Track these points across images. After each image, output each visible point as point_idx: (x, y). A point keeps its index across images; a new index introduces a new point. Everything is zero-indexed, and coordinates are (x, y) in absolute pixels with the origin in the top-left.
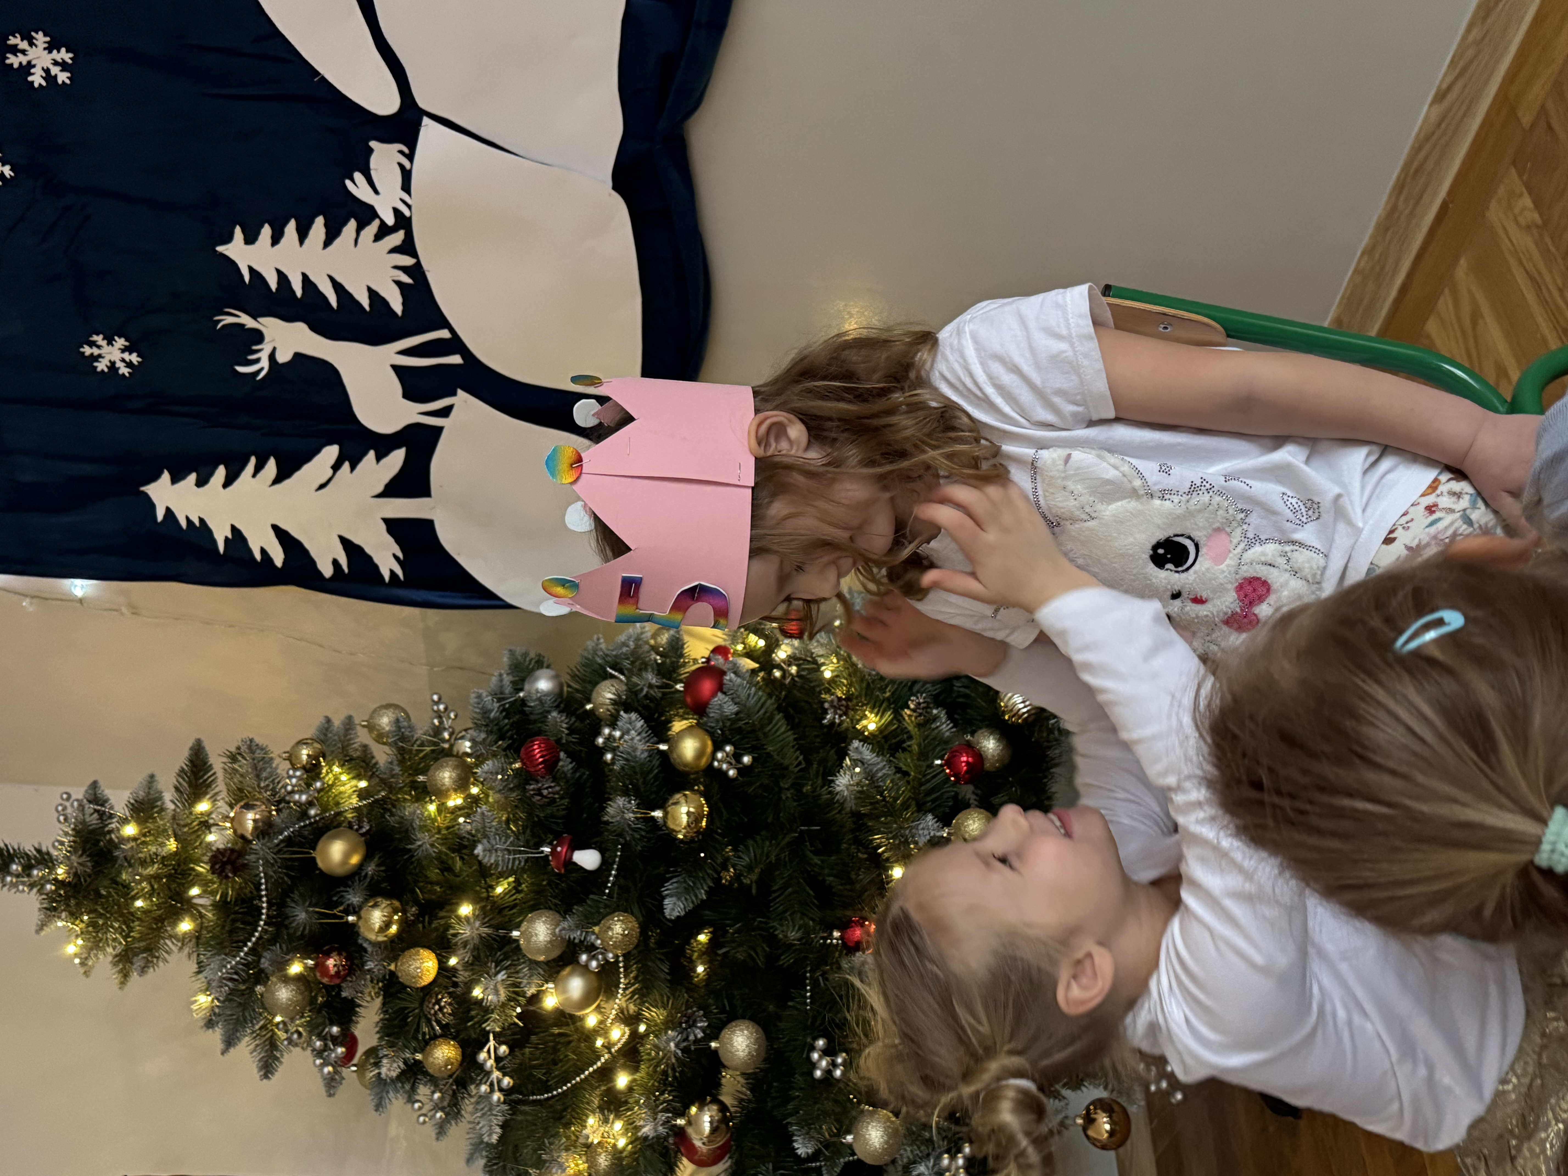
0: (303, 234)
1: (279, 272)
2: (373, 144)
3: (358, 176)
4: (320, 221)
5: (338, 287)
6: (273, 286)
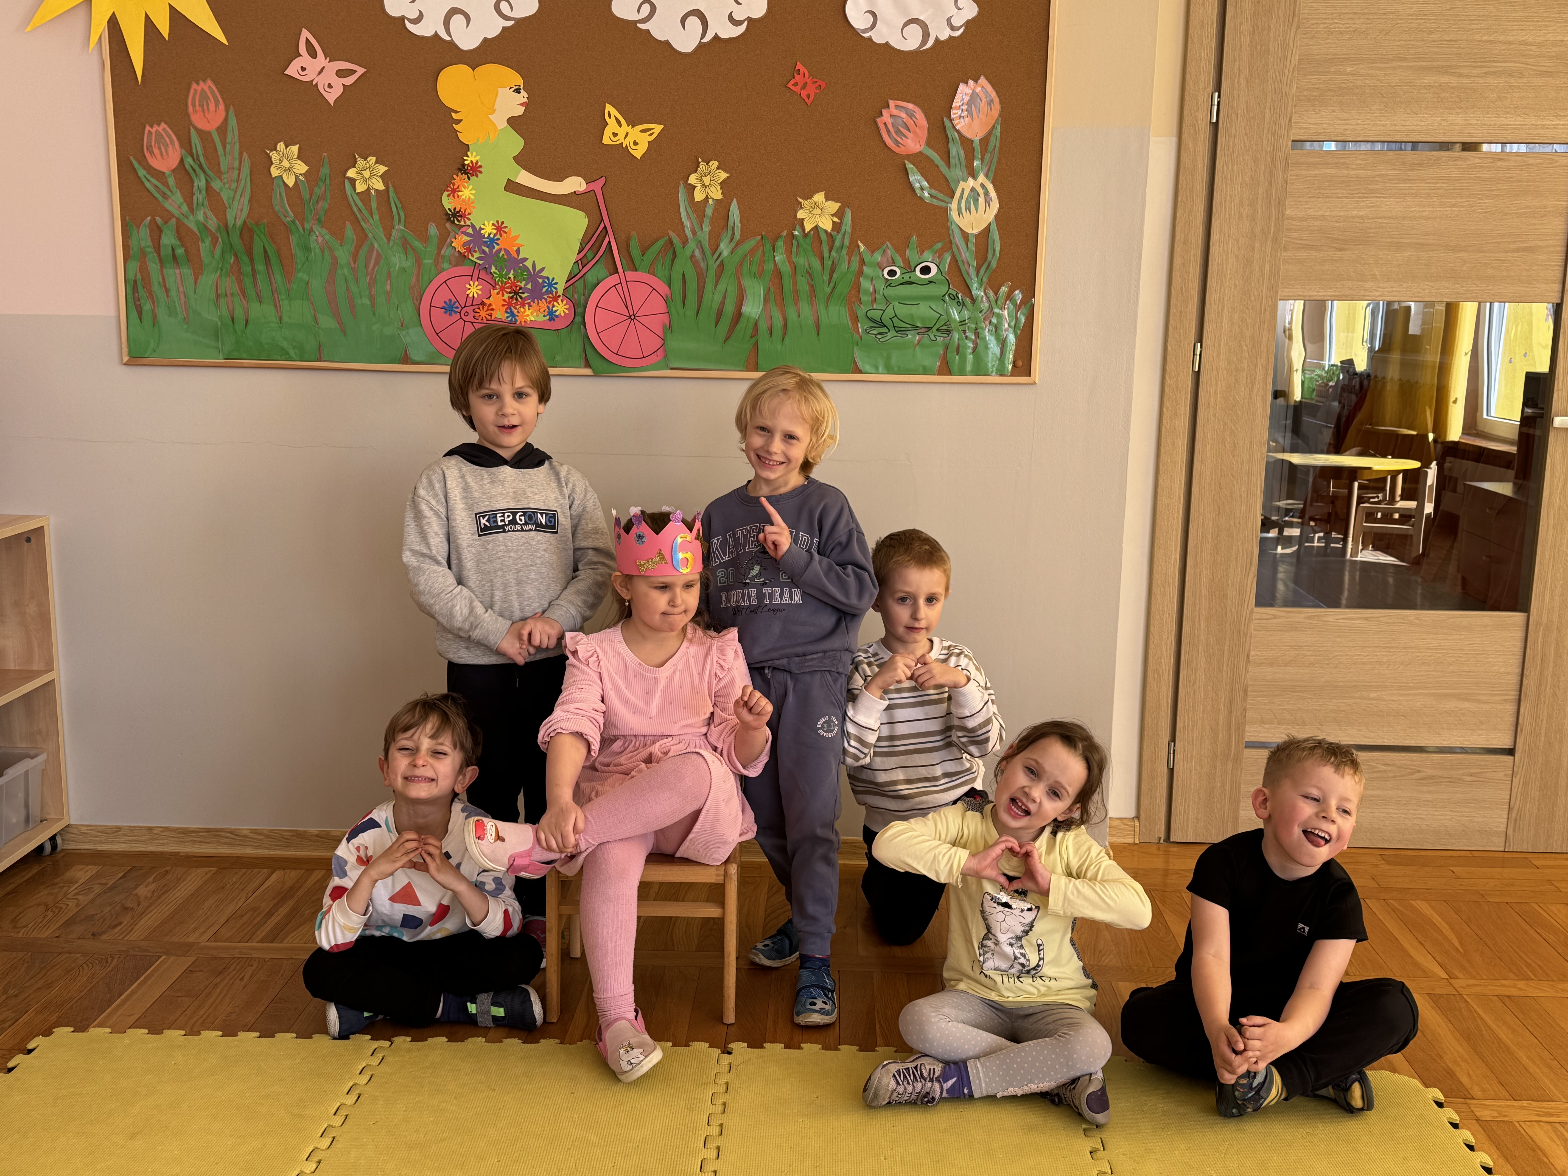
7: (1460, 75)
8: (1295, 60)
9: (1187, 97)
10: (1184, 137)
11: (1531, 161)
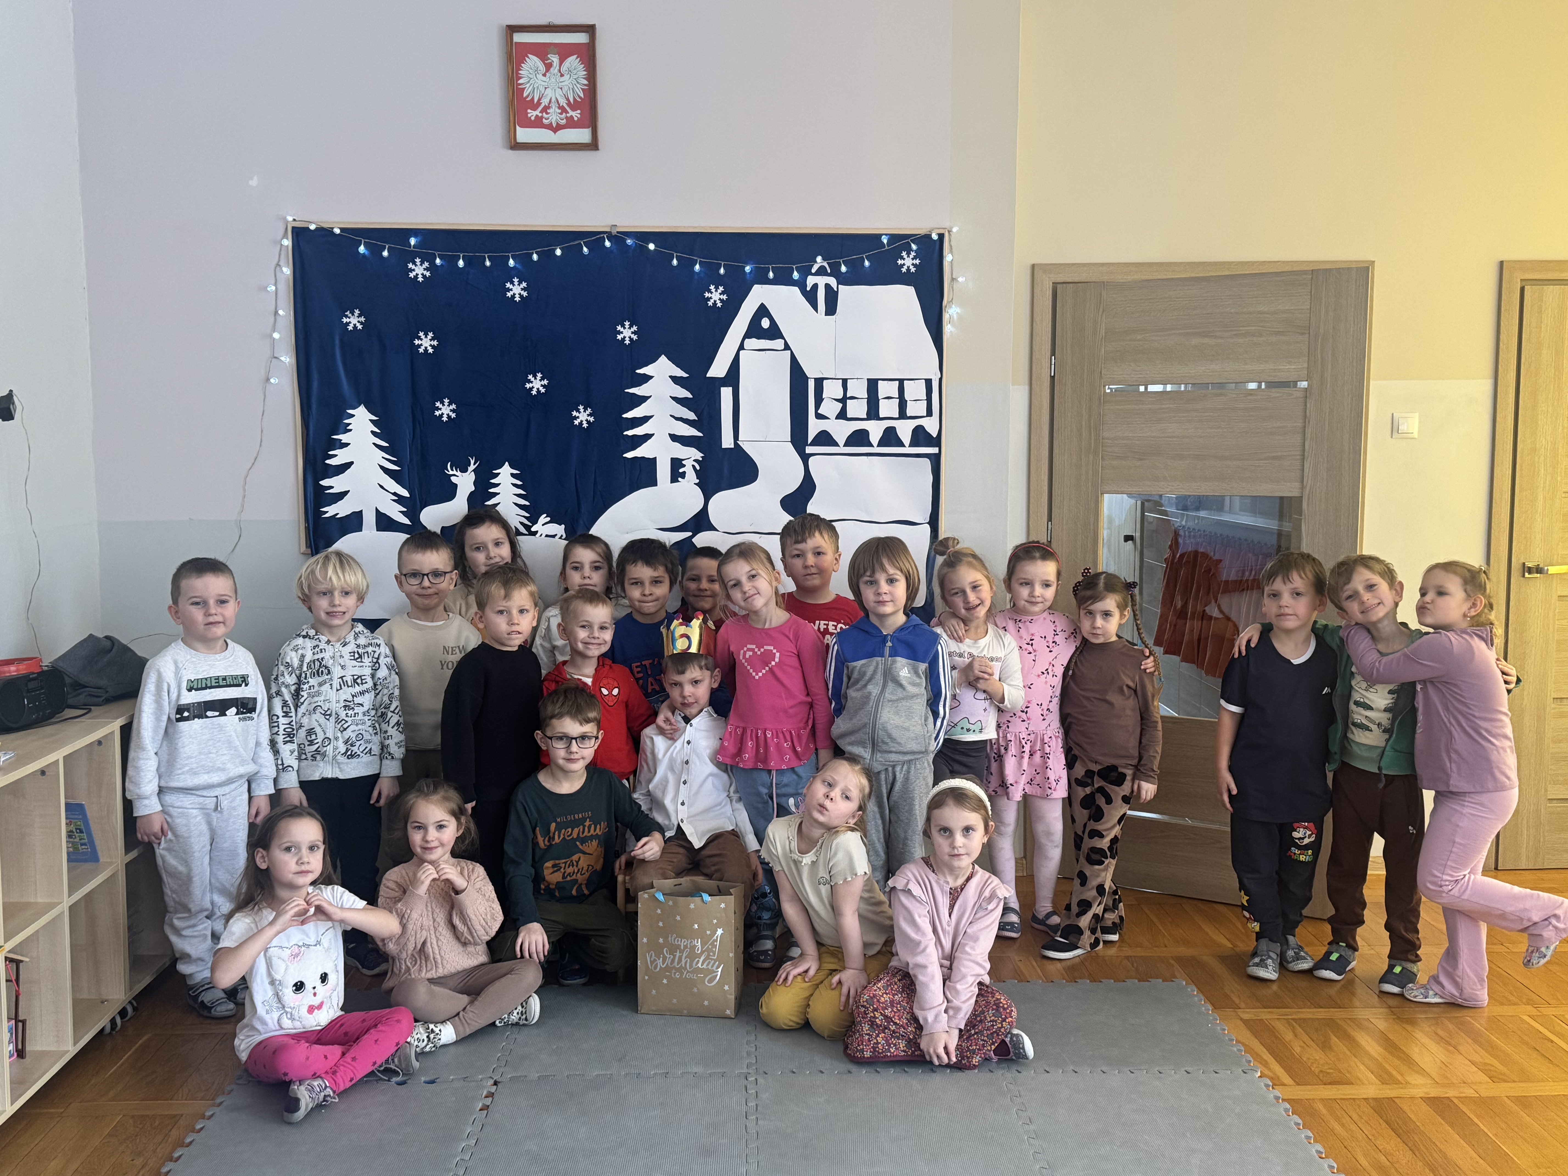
0: (519, 496)
1: (499, 484)
2: (563, 526)
3: (548, 519)
4: (527, 503)
6: (492, 481)
7: (1216, 337)
8: (1102, 333)
9: (1034, 360)
10: (1034, 385)
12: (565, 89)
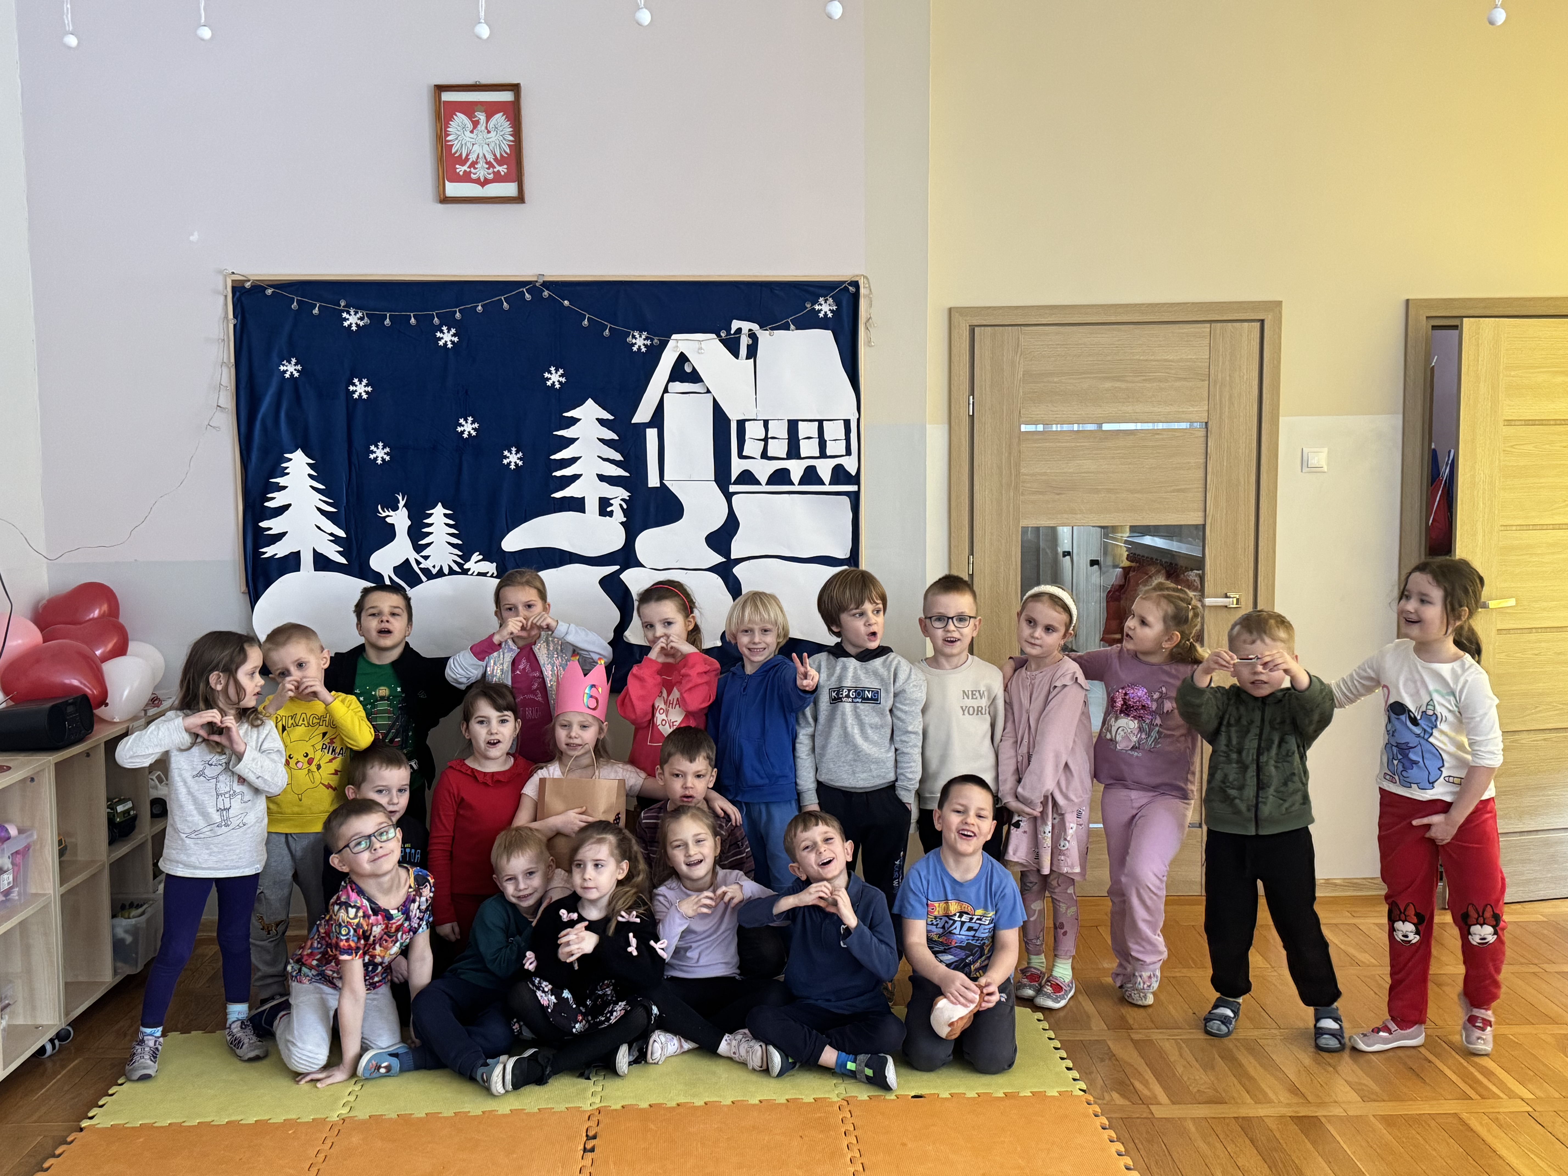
0: (452, 535)
1: (432, 524)
2: (495, 564)
3: (481, 557)
4: (460, 542)
5: (428, 545)
6: (425, 521)
7: (1127, 382)
8: (1021, 375)
9: (953, 400)
10: (953, 424)
11: (1177, 434)
12: (493, 145)
